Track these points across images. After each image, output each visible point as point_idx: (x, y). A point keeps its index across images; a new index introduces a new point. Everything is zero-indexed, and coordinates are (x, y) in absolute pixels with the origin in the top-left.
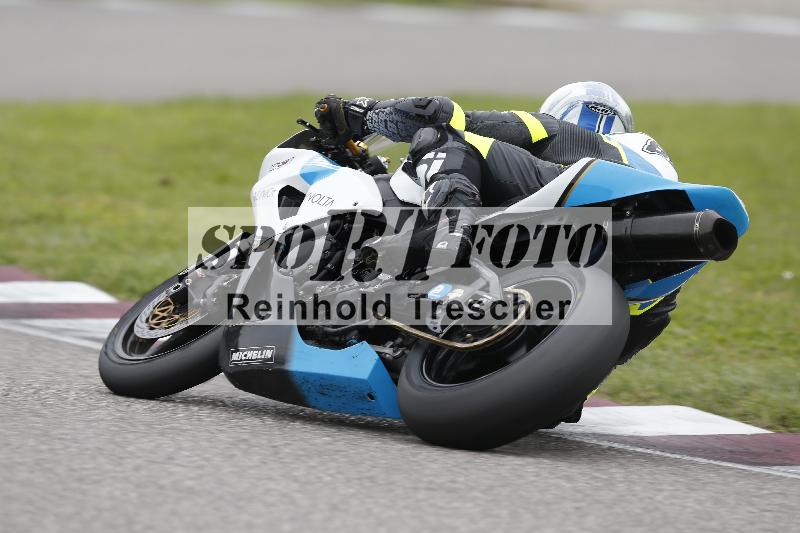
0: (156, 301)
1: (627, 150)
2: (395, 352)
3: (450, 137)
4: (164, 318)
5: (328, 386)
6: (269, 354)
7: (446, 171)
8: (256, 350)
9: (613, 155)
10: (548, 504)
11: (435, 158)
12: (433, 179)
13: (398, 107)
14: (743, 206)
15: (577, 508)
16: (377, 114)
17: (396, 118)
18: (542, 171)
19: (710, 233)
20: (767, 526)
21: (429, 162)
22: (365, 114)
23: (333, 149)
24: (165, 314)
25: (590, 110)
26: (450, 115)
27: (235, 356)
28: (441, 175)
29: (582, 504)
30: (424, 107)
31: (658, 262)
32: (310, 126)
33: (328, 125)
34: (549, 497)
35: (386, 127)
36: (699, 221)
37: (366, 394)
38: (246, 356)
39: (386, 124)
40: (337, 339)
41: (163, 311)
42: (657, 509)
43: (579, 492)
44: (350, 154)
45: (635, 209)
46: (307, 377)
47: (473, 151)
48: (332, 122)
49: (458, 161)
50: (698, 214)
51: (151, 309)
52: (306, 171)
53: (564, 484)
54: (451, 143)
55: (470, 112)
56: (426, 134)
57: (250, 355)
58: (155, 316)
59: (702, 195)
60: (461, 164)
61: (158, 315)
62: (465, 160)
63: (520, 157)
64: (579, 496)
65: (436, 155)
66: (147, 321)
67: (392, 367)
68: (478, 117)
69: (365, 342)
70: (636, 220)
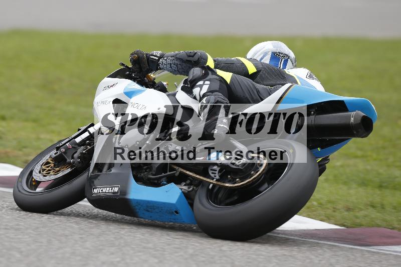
0: (41, 163)
1: (299, 78)
2: (189, 188)
3: (210, 72)
4: (50, 170)
5: (151, 207)
6: (116, 190)
7: (210, 91)
8: (108, 187)
9: (293, 80)
10: (67, 236)
11: (204, 84)
12: (204, 95)
13: (177, 56)
14: (374, 108)
15: (81, 238)
16: (166, 60)
17: (176, 62)
18: (260, 90)
19: (359, 123)
20: (176, 246)
21: (201, 86)
22: (159, 60)
23: (138, 78)
24: (49, 168)
25: (276, 56)
26: (206, 60)
27: (95, 191)
28: (209, 94)
29: (84, 236)
30: (193, 56)
31: (328, 138)
32: (126, 66)
33: (137, 66)
34: (67, 232)
35: (171, 67)
36: (353, 117)
37: (174, 211)
38: (102, 190)
39: (171, 65)
40: (156, 181)
41: (48, 167)
42: (121, 238)
43: (82, 229)
44: (147, 81)
45: (316, 110)
46: (140, 203)
47: (222, 80)
48: (139, 64)
49: (217, 86)
50: (353, 113)
51: (40, 167)
52: (126, 91)
53: (74, 226)
54: (210, 76)
55: (216, 59)
56: (197, 71)
57: (104, 190)
58: (44, 170)
59: (352, 103)
60: (218, 87)
61: (45, 169)
62: (220, 85)
63: (247, 82)
64: (82, 231)
65: (204, 82)
66: (40, 172)
67: (188, 197)
68: (221, 61)
69: (173, 184)
70: (317, 116)
